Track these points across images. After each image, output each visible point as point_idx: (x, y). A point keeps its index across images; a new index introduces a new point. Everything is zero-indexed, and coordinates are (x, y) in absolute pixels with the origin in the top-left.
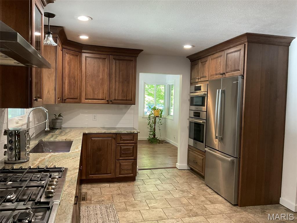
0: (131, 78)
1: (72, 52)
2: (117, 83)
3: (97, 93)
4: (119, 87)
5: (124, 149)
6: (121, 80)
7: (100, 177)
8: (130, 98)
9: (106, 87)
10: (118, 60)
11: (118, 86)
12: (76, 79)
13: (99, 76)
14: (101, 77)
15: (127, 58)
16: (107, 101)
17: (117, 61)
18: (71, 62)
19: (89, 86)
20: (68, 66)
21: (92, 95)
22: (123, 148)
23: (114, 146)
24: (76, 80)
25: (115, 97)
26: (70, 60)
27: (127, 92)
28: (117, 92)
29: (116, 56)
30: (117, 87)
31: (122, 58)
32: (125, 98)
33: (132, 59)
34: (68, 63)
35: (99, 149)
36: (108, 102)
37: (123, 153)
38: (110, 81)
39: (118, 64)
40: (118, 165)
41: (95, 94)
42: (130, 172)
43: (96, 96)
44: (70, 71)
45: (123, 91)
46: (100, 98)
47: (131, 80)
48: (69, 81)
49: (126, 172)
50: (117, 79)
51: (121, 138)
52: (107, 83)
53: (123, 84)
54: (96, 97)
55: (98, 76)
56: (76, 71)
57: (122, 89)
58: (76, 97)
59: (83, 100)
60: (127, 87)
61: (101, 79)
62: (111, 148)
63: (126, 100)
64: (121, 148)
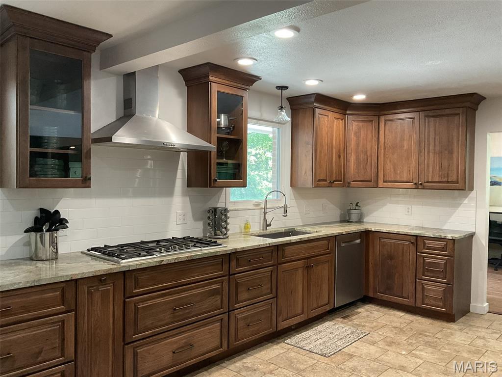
0: (456, 144)
1: (362, 118)
2: (431, 154)
3: (400, 173)
4: (434, 161)
5: (429, 263)
6: (437, 148)
7: (393, 300)
8: (454, 178)
9: (413, 162)
10: (433, 116)
11: (433, 159)
12: (369, 153)
13: (404, 147)
14: (406, 147)
15: (448, 111)
16: (415, 184)
17: (432, 119)
18: (360, 132)
19: (388, 163)
20: (355, 138)
21: (393, 175)
22: (427, 260)
23: (412, 256)
24: (368, 155)
25: (428, 177)
26: (359, 129)
27: (448, 168)
28: (431, 170)
29: (429, 111)
30: (431, 162)
31: (439, 112)
32: (446, 179)
33: (456, 112)
34: (355, 134)
35: (391, 257)
36: (417, 186)
37: (427, 269)
38: (420, 152)
39: (432, 124)
40: (419, 288)
41: (397, 173)
42: (439, 303)
43: (398, 177)
44: (358, 145)
45: (441, 167)
46: (405, 179)
47: (455, 149)
48: (356, 157)
49: (433, 302)
50: (431, 148)
51: (424, 243)
52: (414, 156)
53: (442, 155)
54: (398, 179)
55: (402, 147)
56: (368, 143)
57: (439, 164)
58: (369, 179)
59: (381, 183)
60: (448, 160)
61: (406, 151)
62: (408, 258)
63: (448, 182)
64: (424, 260)
